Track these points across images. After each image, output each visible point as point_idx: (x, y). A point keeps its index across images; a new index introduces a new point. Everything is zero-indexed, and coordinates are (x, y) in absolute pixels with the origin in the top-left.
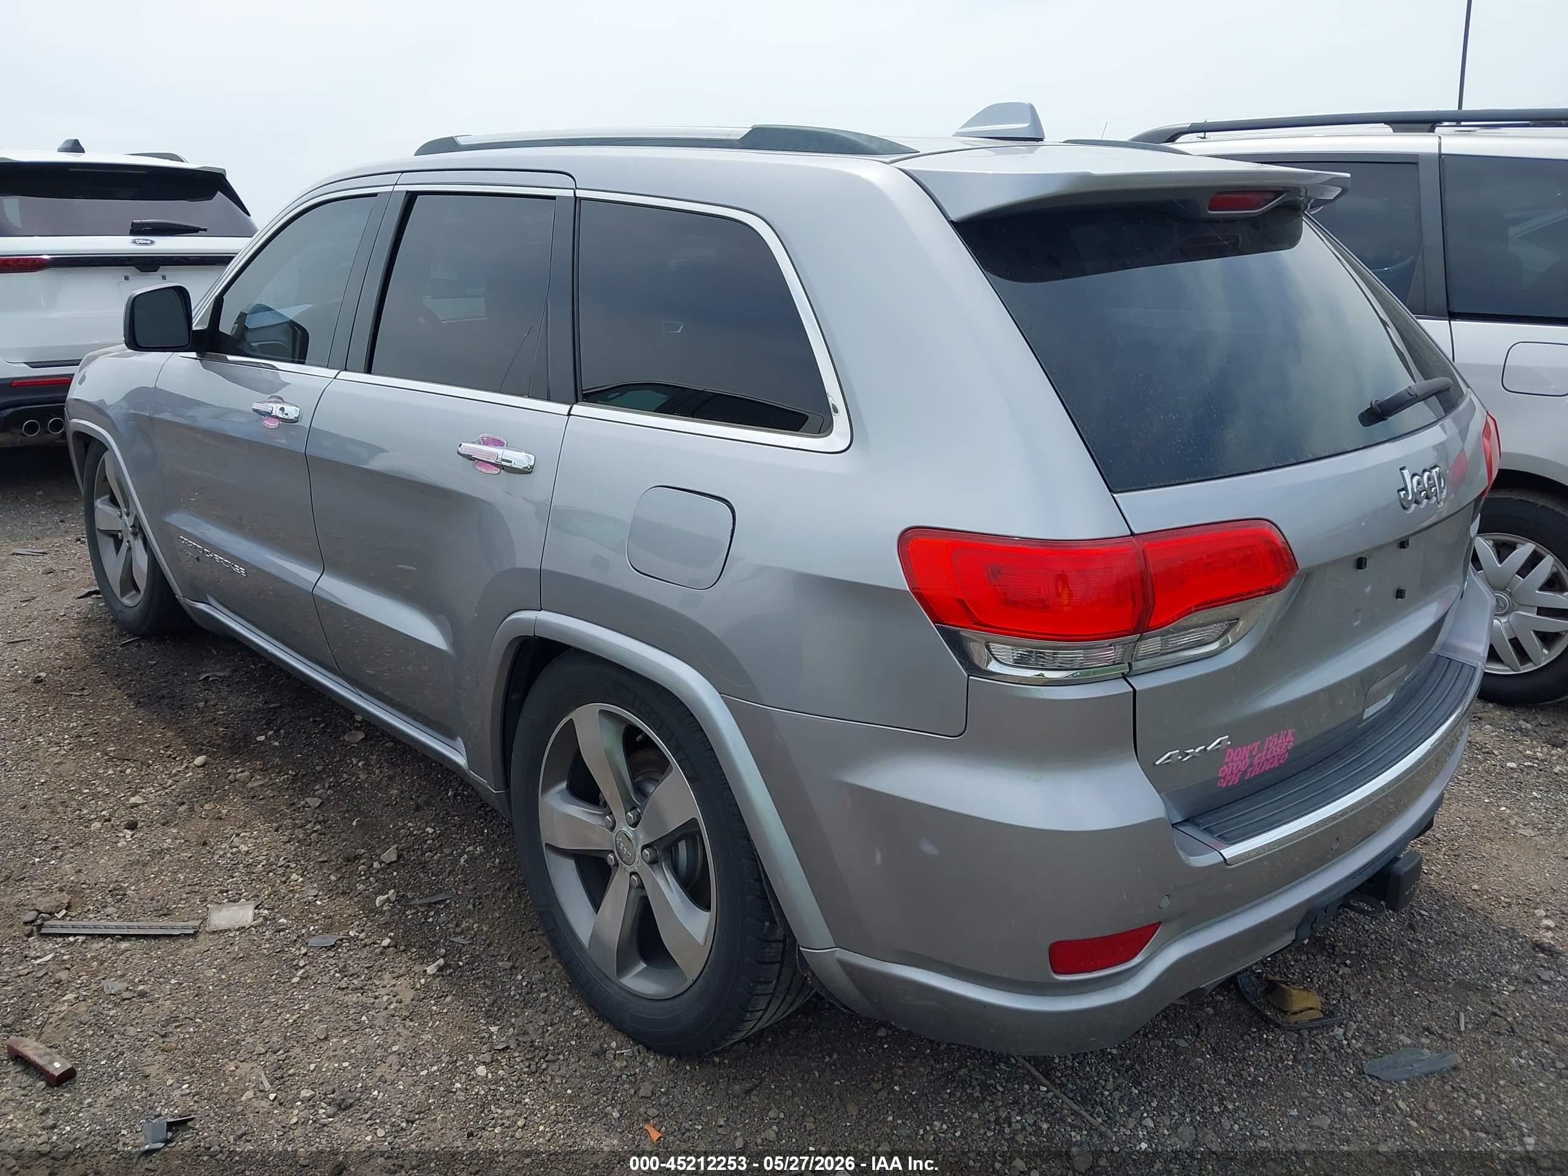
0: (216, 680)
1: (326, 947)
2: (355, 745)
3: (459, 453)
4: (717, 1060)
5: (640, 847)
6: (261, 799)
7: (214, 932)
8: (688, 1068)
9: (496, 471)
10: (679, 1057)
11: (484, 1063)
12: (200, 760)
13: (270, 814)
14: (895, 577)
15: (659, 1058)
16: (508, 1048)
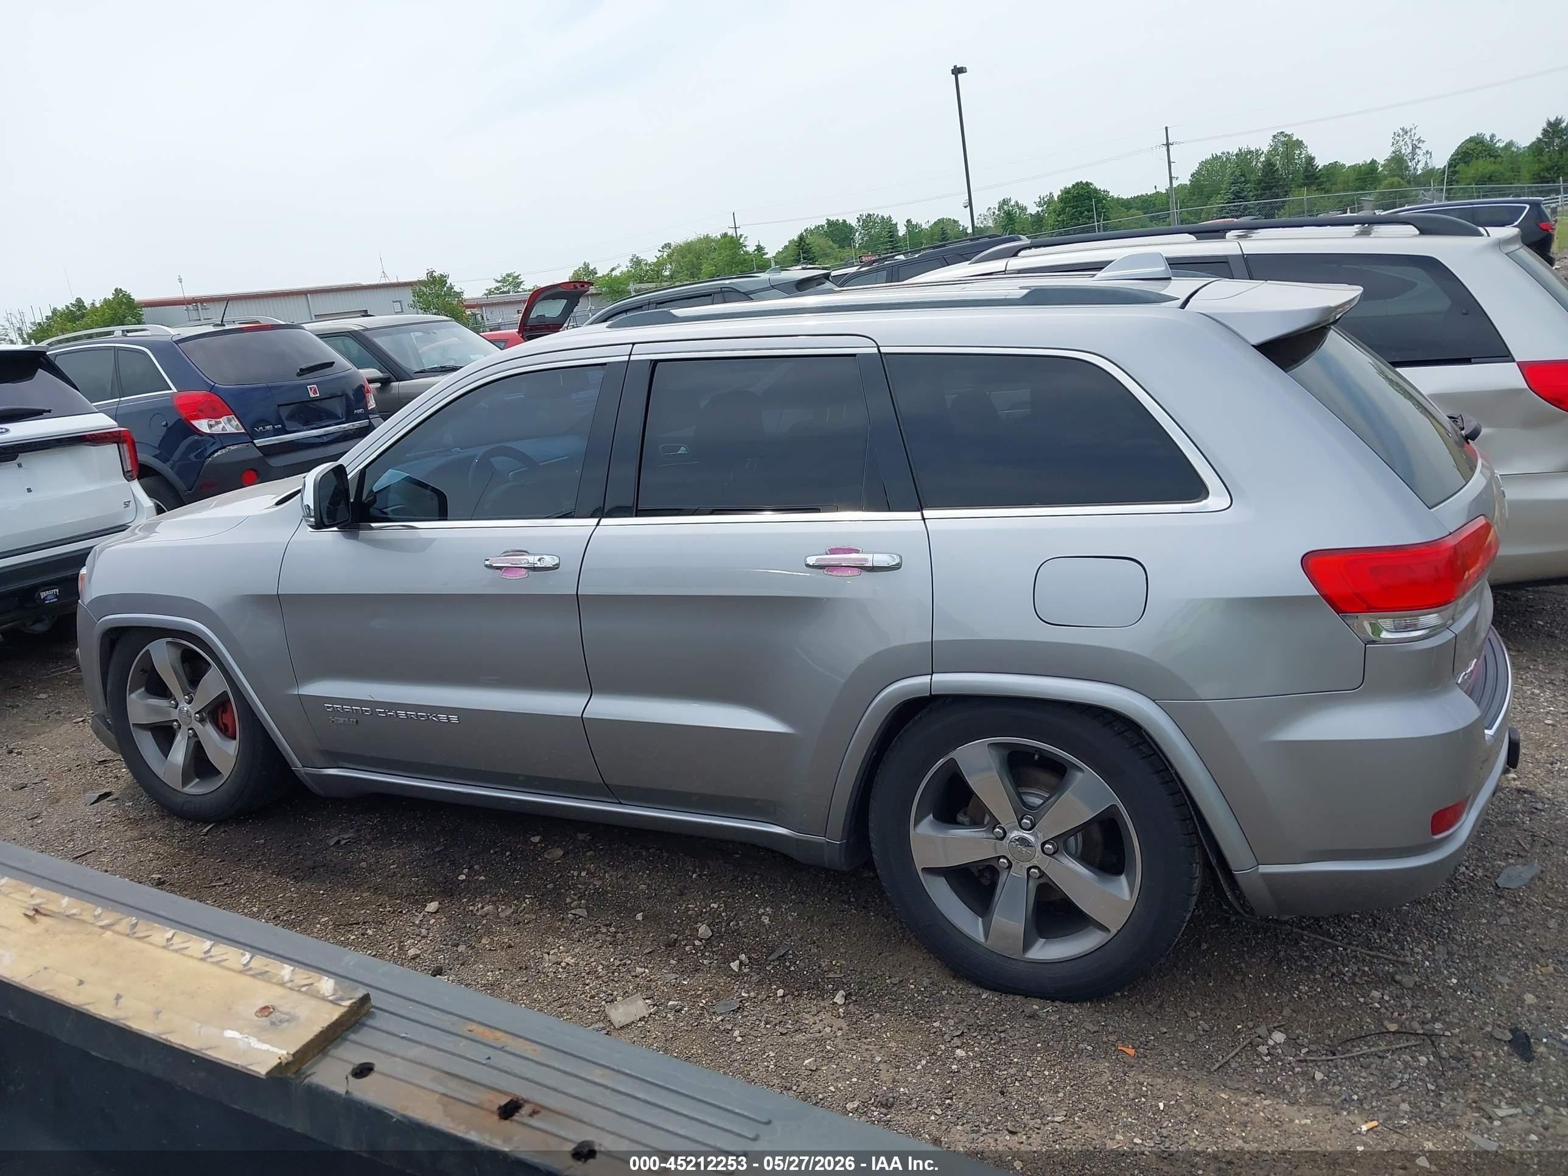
0: (350, 842)
1: (733, 1011)
2: (559, 861)
3: (808, 566)
4: (1118, 994)
5: (1039, 845)
6: (528, 923)
7: (622, 1028)
8: (1103, 1005)
9: (856, 571)
10: (1091, 1001)
11: (958, 1047)
12: (432, 906)
13: (555, 932)
14: (1305, 587)
15: (1077, 1005)
16: (963, 1033)
